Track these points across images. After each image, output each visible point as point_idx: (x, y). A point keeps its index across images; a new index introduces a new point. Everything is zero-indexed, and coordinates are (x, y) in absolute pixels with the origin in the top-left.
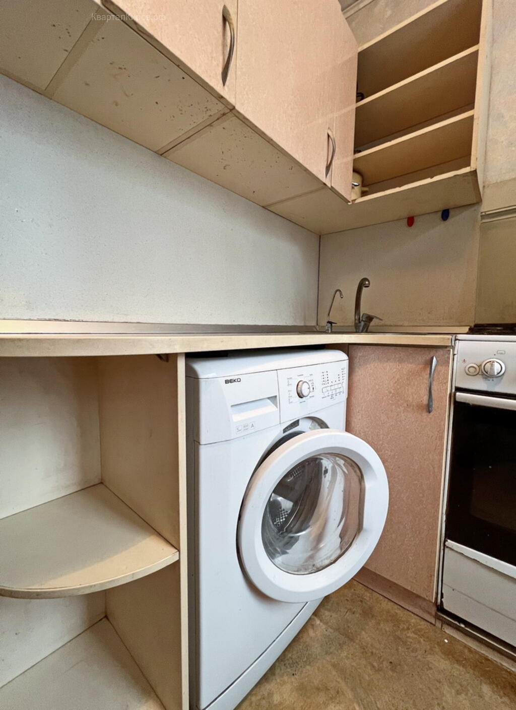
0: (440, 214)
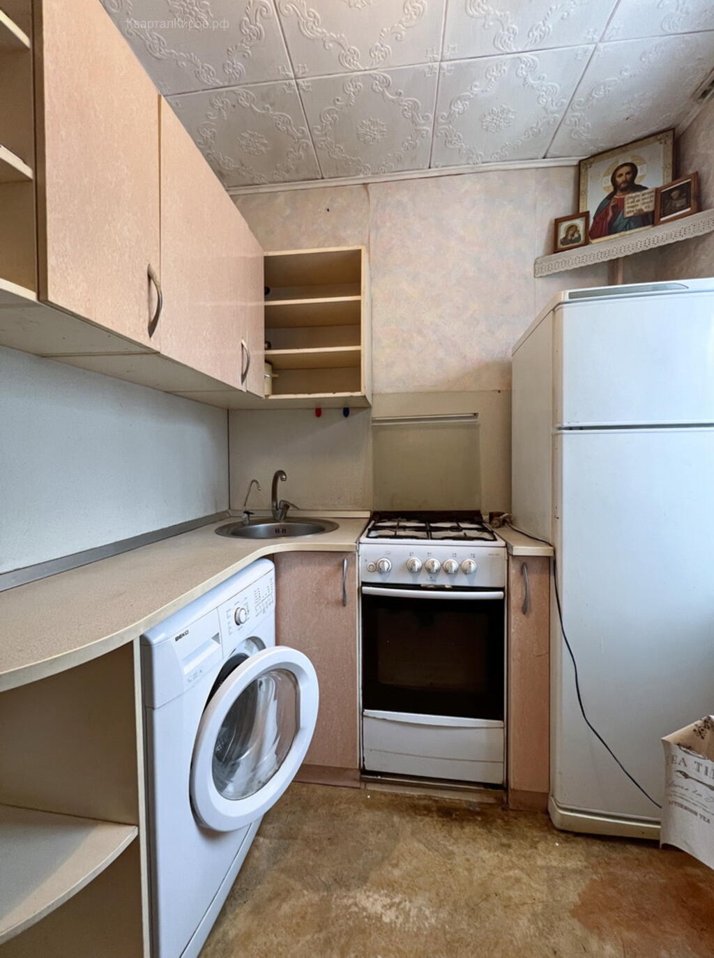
0: (342, 411)
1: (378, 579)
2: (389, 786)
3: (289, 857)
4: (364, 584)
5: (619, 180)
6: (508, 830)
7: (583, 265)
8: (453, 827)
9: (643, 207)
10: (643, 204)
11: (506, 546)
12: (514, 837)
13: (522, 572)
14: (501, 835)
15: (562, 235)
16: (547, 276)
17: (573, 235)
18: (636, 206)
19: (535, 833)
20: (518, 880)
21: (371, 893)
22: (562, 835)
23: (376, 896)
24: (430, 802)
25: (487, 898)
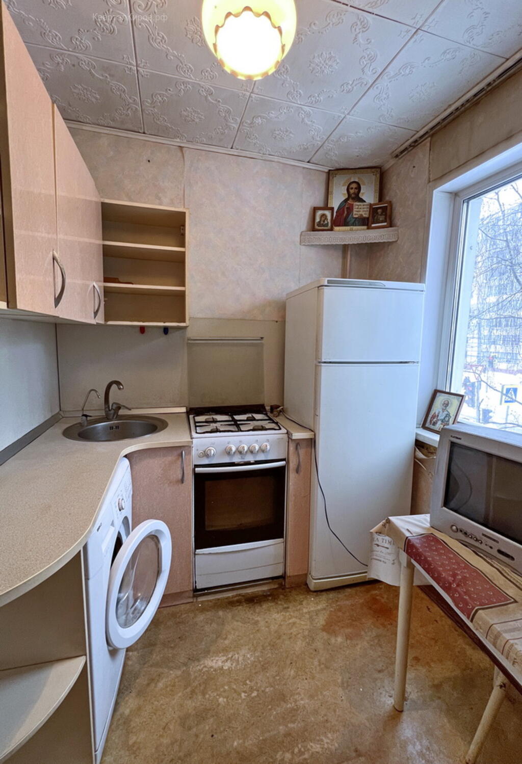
0: (162, 330)
1: (206, 462)
2: (213, 595)
3: (154, 657)
4: (196, 466)
5: (352, 191)
6: (287, 600)
7: (329, 243)
8: (256, 607)
9: (363, 214)
10: (363, 211)
11: (287, 433)
12: (290, 602)
13: (296, 448)
14: (283, 603)
15: (318, 220)
16: (308, 245)
17: (324, 221)
18: (360, 211)
19: (301, 597)
20: (294, 623)
21: (214, 658)
22: (315, 594)
23: (217, 658)
24: (240, 597)
25: (279, 638)
